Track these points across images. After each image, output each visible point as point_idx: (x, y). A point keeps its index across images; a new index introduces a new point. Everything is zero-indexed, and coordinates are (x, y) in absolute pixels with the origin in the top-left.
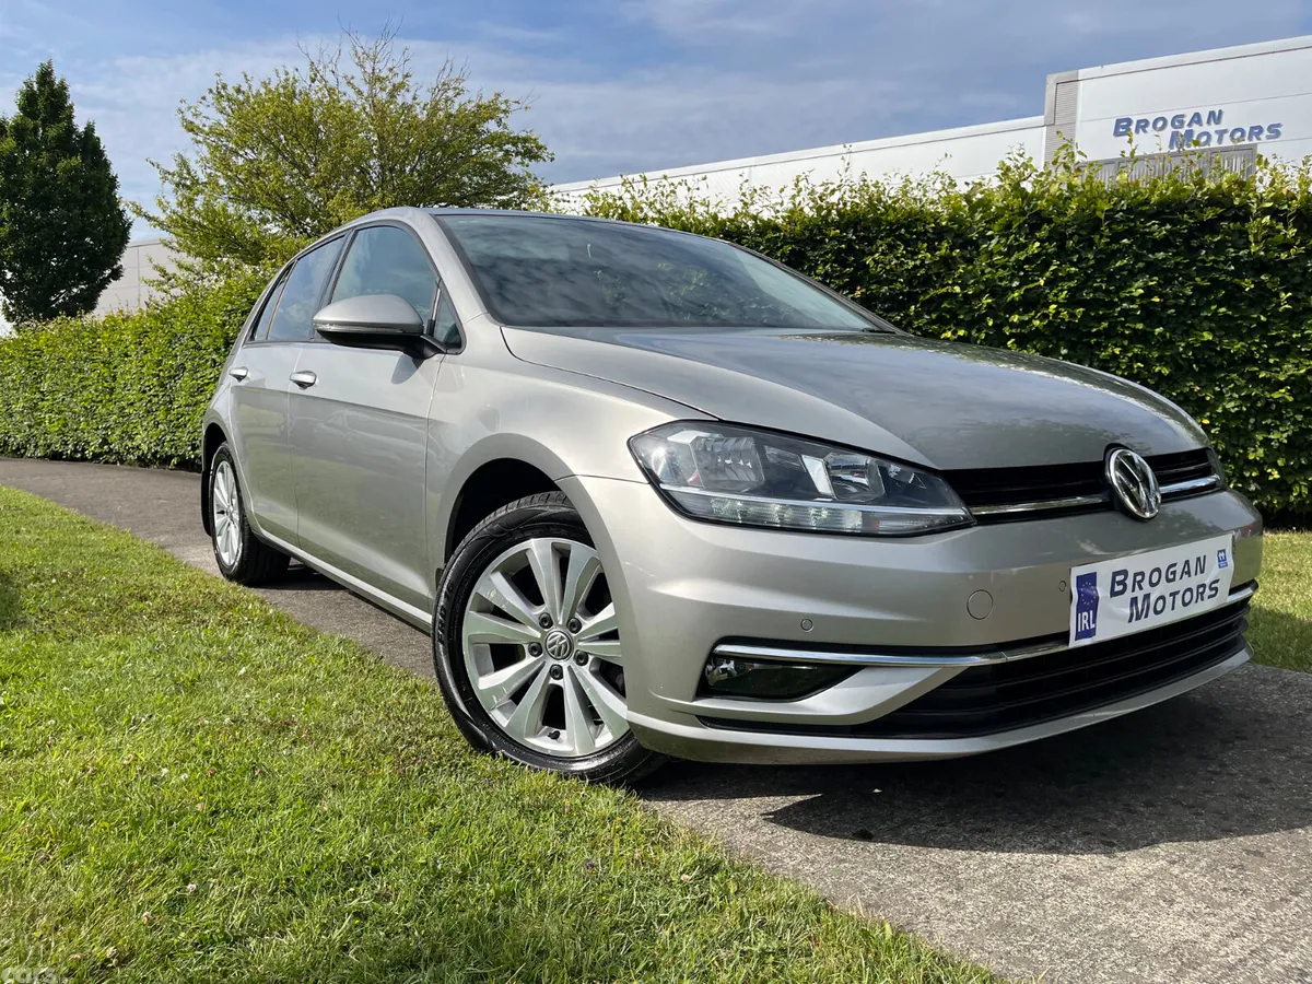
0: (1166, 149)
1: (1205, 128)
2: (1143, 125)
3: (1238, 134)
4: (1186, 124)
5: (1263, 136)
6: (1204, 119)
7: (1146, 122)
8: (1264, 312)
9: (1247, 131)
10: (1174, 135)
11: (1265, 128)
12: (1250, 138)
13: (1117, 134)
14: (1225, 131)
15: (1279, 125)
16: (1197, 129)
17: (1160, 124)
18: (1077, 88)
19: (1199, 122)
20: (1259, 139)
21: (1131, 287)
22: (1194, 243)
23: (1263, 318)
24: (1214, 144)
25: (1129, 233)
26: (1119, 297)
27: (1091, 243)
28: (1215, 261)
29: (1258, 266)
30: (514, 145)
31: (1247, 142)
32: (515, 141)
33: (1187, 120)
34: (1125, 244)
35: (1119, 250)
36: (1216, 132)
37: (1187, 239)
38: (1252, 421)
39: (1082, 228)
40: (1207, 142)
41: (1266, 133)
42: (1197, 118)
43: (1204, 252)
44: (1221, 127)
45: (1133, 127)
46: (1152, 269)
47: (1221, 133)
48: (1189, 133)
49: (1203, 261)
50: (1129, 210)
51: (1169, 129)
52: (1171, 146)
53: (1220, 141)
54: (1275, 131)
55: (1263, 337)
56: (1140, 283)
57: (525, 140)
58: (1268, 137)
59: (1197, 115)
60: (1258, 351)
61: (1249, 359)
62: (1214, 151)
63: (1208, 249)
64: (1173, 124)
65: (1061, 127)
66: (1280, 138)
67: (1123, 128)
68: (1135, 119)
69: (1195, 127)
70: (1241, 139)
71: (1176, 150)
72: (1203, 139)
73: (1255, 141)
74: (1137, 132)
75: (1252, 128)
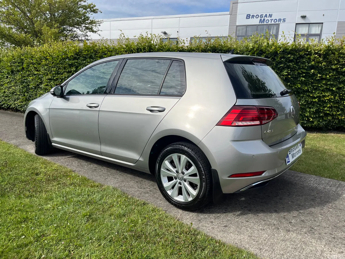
0: (258, 23)
1: (268, 18)
2: (253, 16)
3: (275, 21)
4: (263, 17)
5: (281, 21)
6: (268, 16)
7: (254, 15)
8: (313, 79)
10: (261, 20)
11: (282, 19)
12: (278, 22)
13: (247, 18)
14: (273, 19)
15: (285, 19)
16: (266, 19)
17: (257, 16)
18: (237, 5)
19: (267, 17)
20: (280, 22)
21: (283, 71)
22: (298, 61)
23: (312, 81)
24: (270, 23)
25: (283, 57)
26: (280, 75)
27: (274, 59)
28: (302, 66)
29: (312, 67)
31: (277, 23)
33: (264, 16)
34: (282, 60)
35: (281, 62)
36: (270, 20)
37: (296, 60)
38: (307, 106)
39: (272, 55)
41: (282, 21)
42: (266, 16)
43: (300, 63)
44: (271, 18)
45: (251, 17)
46: (288, 67)
47: (272, 20)
48: (264, 19)
49: (300, 66)
50: (283, 51)
51: (259, 18)
52: (260, 23)
53: (271, 22)
54: (284, 20)
55: (312, 86)
56: (285, 71)
58: (283, 22)
59: (266, 15)
60: (310, 89)
61: (307, 91)
62: (270, 24)
63: (301, 62)
64: (260, 17)
65: (233, 15)
66: (286, 22)
67: (248, 17)
68: (251, 15)
69: (265, 18)
70: (276, 22)
71: (261, 24)
72: (267, 21)
73: (279, 23)
74: (252, 18)
75: (279, 19)
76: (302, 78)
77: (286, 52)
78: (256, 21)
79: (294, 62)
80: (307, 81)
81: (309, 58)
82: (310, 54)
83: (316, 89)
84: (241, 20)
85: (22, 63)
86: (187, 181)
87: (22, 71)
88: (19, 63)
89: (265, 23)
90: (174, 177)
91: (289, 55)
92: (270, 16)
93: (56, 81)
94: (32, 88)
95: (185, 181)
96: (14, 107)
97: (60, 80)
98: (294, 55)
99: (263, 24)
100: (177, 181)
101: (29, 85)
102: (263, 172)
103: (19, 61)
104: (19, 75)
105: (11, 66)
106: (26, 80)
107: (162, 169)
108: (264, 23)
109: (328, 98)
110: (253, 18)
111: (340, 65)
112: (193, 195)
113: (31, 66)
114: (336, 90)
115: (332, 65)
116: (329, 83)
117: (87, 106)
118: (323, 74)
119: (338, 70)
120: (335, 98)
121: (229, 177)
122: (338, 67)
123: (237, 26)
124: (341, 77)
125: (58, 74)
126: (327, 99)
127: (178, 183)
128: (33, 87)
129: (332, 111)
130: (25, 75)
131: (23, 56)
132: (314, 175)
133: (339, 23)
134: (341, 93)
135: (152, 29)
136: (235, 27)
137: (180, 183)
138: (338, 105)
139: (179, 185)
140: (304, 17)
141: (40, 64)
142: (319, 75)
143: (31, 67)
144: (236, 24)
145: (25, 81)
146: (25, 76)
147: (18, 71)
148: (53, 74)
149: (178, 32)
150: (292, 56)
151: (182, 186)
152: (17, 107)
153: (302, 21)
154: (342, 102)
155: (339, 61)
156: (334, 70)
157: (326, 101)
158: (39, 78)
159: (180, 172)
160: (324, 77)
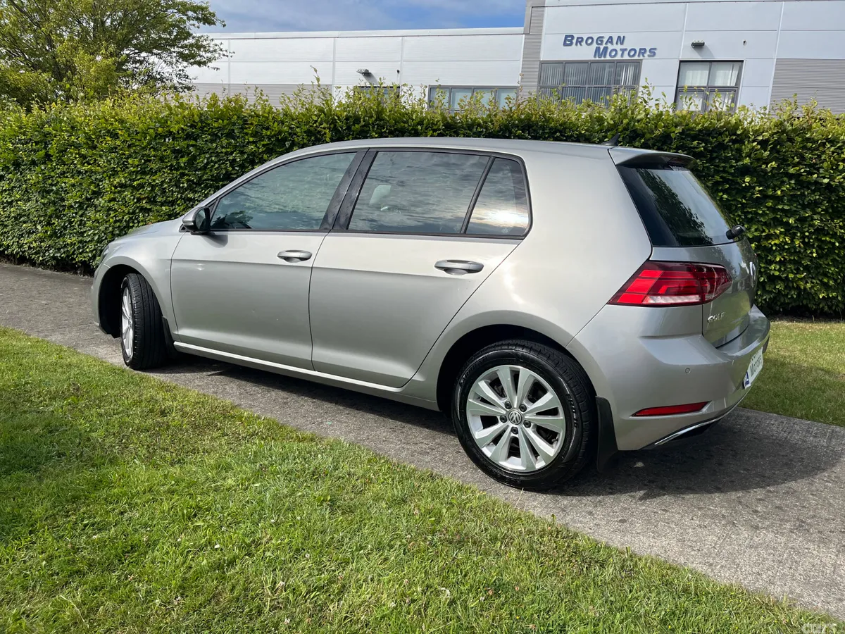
0: (592, 58)
1: (614, 46)
2: (580, 41)
3: (632, 53)
5: (646, 55)
6: (615, 41)
7: (582, 38)
8: (744, 197)
9: (638, 50)
10: (598, 49)
11: (648, 50)
12: (639, 56)
13: (565, 44)
14: (626, 49)
15: (655, 49)
16: (610, 47)
17: (590, 41)
18: (543, 12)
19: (612, 43)
20: (644, 56)
22: (715, 155)
24: (618, 57)
28: (724, 167)
29: (745, 171)
30: (195, 13)
31: (636, 57)
32: (195, 9)
33: (605, 40)
37: (712, 152)
40: (615, 56)
41: (648, 53)
42: (610, 40)
43: (718, 161)
44: (623, 47)
45: (574, 41)
47: (623, 51)
48: (606, 49)
49: (718, 166)
50: (683, 133)
51: (595, 45)
52: (595, 56)
53: (622, 56)
54: (653, 52)
55: (742, 212)
57: (203, 9)
58: (649, 56)
59: (611, 38)
62: (619, 61)
64: (597, 43)
65: (533, 36)
66: (655, 57)
67: (569, 41)
68: (576, 36)
69: (609, 45)
70: (634, 55)
71: (597, 59)
72: (613, 53)
73: (641, 57)
74: (576, 44)
75: (641, 49)
76: (721, 194)
77: (689, 135)
78: (585, 53)
79: (705, 157)
80: (732, 201)
81: (739, 151)
82: (740, 140)
83: (750, 221)
84: (552, 50)
85: (46, 143)
86: (532, 424)
87: (43, 163)
88: (37, 143)
89: (608, 58)
90: (499, 418)
91: (695, 142)
92: (621, 40)
93: (138, 191)
94: (72, 206)
95: (528, 424)
96: (17, 253)
97: (149, 189)
98: (706, 142)
99: (603, 58)
100: (508, 426)
101: (63, 200)
102: (703, 404)
103: (38, 139)
104: (37, 173)
105: (15, 151)
106: (55, 185)
107: (470, 400)
108: (605, 57)
109: (777, 242)
110: (581, 45)
111: (805, 165)
112: (546, 456)
113: (71, 150)
114: (795, 222)
115: (789, 165)
116: (780, 207)
117: (279, 257)
118: (768, 187)
119: (801, 178)
120: (792, 241)
121: (634, 415)
122: (802, 170)
123: (543, 63)
124: (806, 193)
125: (144, 173)
126: (775, 244)
127: (509, 429)
128: (76, 203)
129: (785, 270)
130: (52, 174)
131: (50, 126)
132: (775, 413)
133: (780, 62)
134: (806, 230)
135: (334, 62)
136: (537, 65)
137: (515, 430)
138: (799, 257)
139: (512, 435)
140: (698, 46)
141: (94, 147)
142: (757, 188)
143: (72, 153)
144: (539, 57)
145: (54, 188)
146: (52, 177)
147: (34, 163)
148: (131, 173)
149: (398, 71)
150: (701, 144)
151: (520, 436)
152: (25, 251)
153: (695, 56)
154: (809, 252)
155: (802, 158)
156: (791, 176)
157: (774, 248)
158: (92, 183)
159: (515, 406)
160: (770, 192)
